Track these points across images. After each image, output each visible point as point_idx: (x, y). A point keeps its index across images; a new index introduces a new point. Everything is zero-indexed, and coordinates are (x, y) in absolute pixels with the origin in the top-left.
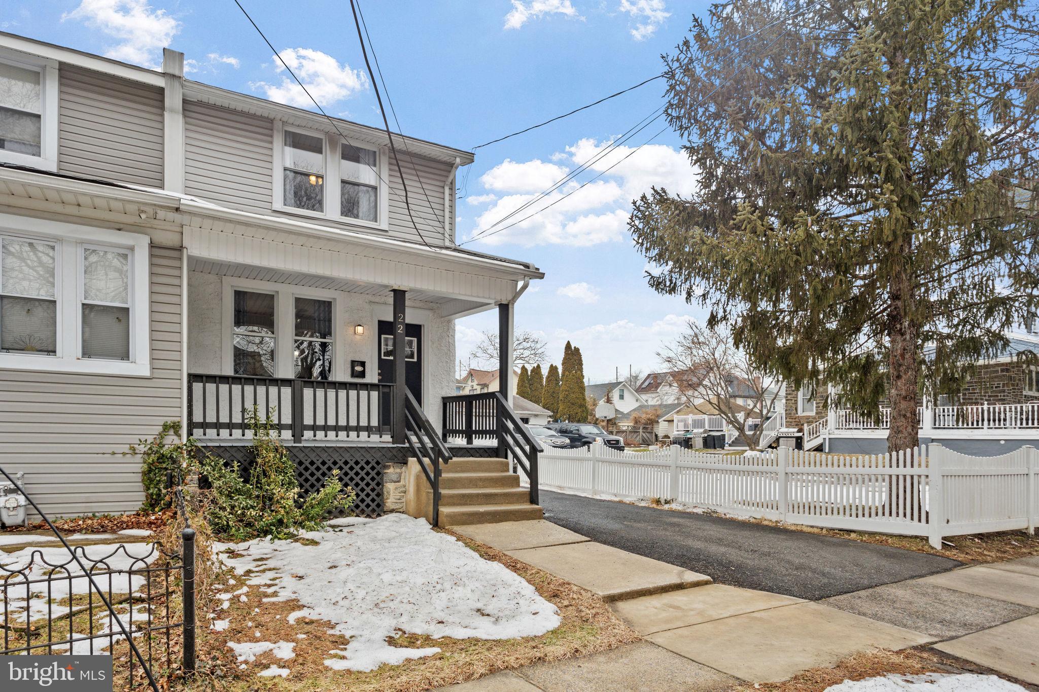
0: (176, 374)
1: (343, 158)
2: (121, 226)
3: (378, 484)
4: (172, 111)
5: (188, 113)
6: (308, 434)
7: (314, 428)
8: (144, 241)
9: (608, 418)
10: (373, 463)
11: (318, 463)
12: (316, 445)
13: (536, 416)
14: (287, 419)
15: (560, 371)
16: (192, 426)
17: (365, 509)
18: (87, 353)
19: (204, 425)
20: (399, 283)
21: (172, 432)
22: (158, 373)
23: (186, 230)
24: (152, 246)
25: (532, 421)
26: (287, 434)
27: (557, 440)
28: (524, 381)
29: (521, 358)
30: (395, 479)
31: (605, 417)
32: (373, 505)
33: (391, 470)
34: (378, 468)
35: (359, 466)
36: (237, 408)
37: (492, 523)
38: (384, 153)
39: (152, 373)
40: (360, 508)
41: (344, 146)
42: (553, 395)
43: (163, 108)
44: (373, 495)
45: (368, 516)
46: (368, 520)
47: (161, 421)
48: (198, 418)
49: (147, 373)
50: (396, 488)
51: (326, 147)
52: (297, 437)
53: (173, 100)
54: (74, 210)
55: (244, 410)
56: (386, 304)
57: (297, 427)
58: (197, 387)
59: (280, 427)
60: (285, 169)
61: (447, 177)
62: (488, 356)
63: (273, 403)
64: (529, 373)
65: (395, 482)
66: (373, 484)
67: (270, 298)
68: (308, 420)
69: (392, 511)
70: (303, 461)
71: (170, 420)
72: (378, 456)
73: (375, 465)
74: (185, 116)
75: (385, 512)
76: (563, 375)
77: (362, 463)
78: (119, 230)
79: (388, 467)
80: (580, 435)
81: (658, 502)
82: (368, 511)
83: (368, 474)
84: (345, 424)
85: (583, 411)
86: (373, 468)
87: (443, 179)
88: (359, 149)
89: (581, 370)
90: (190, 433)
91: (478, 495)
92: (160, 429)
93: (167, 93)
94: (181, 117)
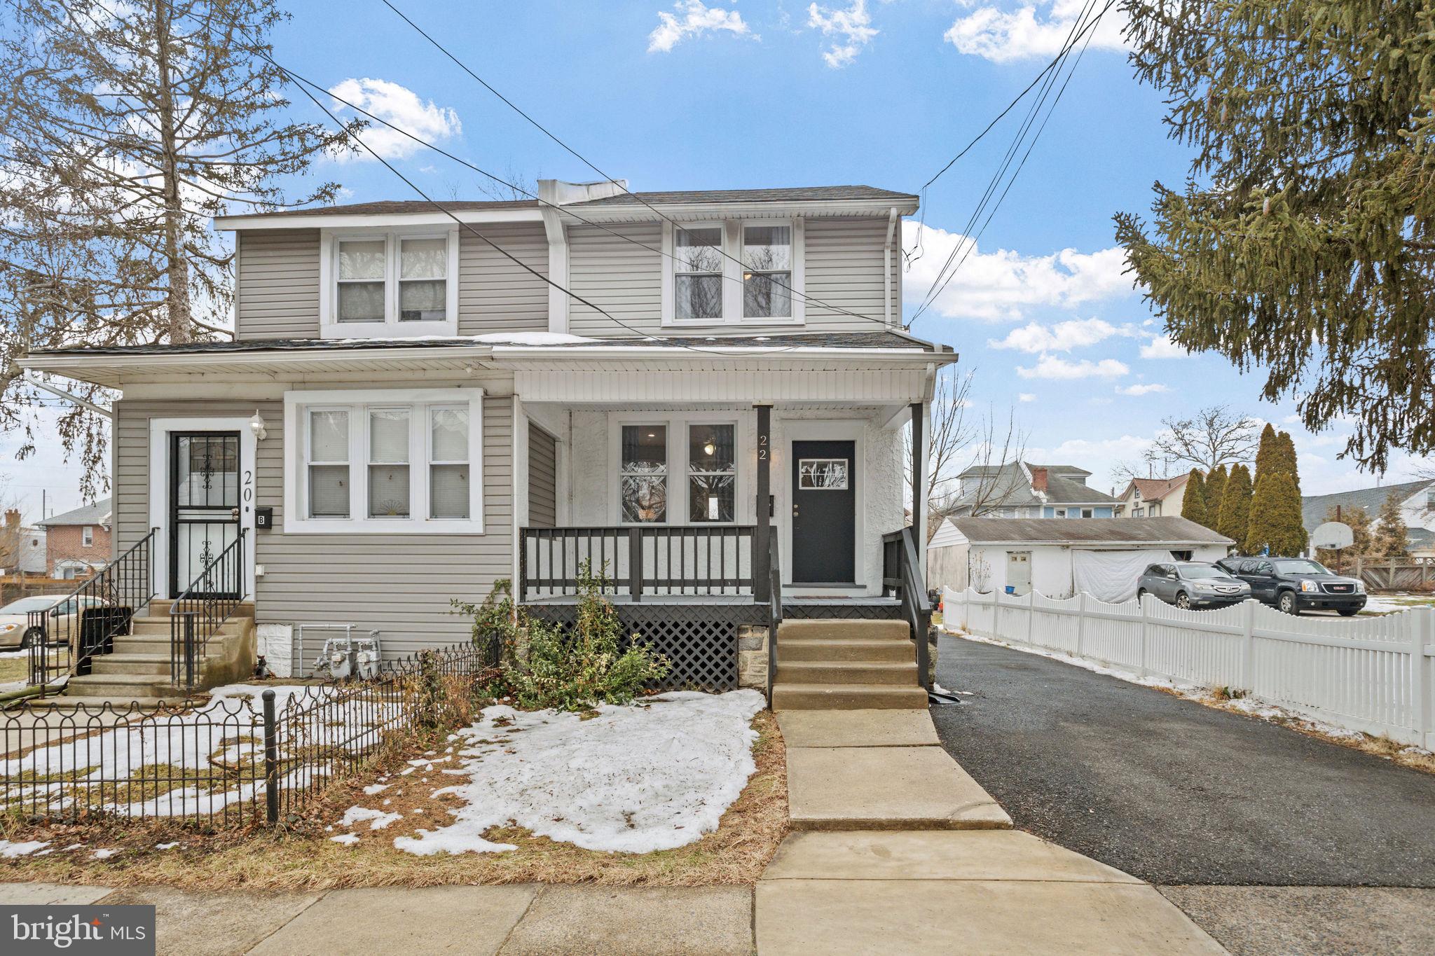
0: (505, 530)
1: (746, 243)
2: (460, 383)
3: (730, 652)
4: (555, 242)
5: (573, 240)
6: (648, 591)
7: (656, 583)
8: (479, 393)
9: (1338, 547)
10: (724, 626)
11: (656, 626)
12: (654, 604)
13: (1204, 547)
14: (624, 574)
15: (1253, 473)
16: (525, 583)
17: (714, 682)
18: (434, 513)
19: (539, 583)
20: (760, 397)
21: (503, 590)
22: (491, 530)
23: (517, 375)
24: (487, 396)
25: (1196, 556)
26: (624, 590)
27: (1224, 585)
28: (1194, 493)
29: (1231, 455)
30: (754, 646)
31: (1333, 546)
32: (724, 678)
33: (748, 635)
34: (730, 632)
35: (706, 629)
36: (571, 563)
37: (844, 709)
38: (798, 226)
39: (485, 530)
40: (707, 681)
41: (747, 230)
42: (1238, 513)
43: (547, 242)
44: (724, 665)
45: (703, 690)
46: (702, 694)
47: (492, 579)
48: (531, 575)
49: (480, 530)
50: (756, 658)
51: (724, 238)
52: (636, 593)
53: (554, 231)
54: (420, 375)
55: (578, 565)
56: (803, 419)
57: (637, 583)
58: (531, 541)
59: (617, 583)
60: (678, 276)
61: (885, 236)
62: (1174, 456)
63: (609, 555)
64: (1205, 480)
65: (754, 649)
66: (723, 652)
67: (661, 430)
68: (648, 574)
69: (750, 686)
70: (639, 622)
71: (500, 578)
72: (729, 618)
73: (727, 629)
74: (569, 244)
75: (739, 687)
76: (1257, 481)
77: (710, 626)
78: (459, 387)
79: (745, 631)
80: (1275, 577)
81: (1224, 694)
82: (717, 685)
83: (717, 639)
84: (692, 577)
85: (1295, 536)
86: (723, 632)
87: (881, 240)
88: (769, 229)
89: (1293, 469)
90: (523, 593)
91: (835, 671)
92: (493, 587)
93: (546, 225)
94: (564, 246)
